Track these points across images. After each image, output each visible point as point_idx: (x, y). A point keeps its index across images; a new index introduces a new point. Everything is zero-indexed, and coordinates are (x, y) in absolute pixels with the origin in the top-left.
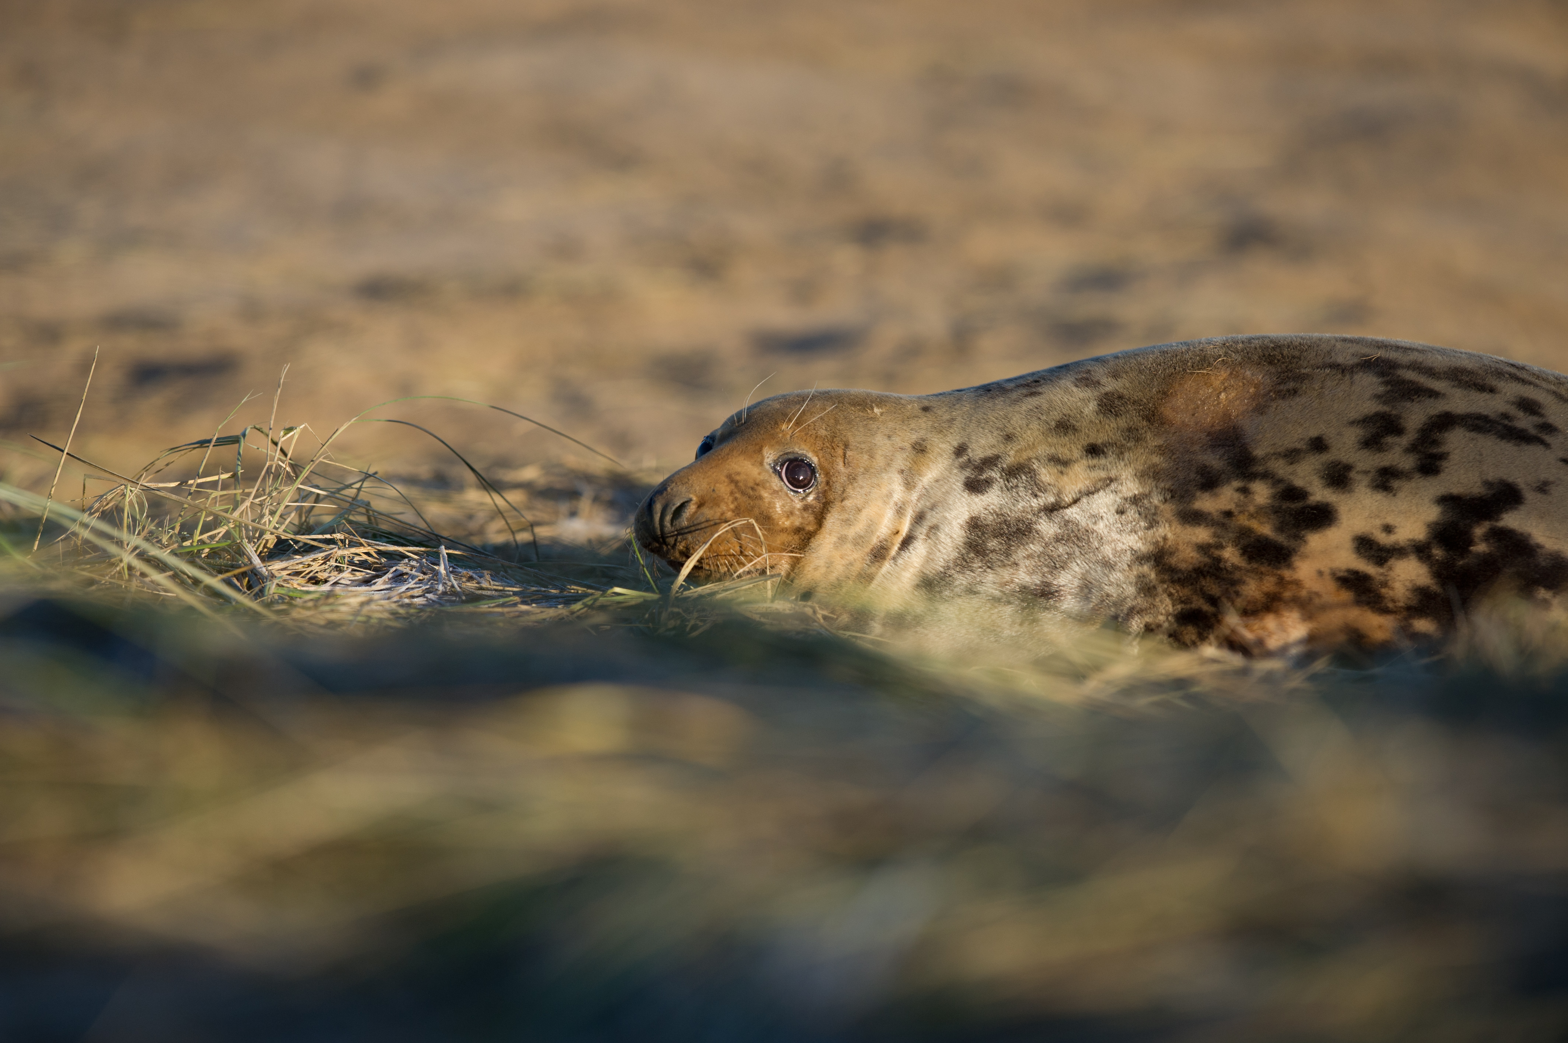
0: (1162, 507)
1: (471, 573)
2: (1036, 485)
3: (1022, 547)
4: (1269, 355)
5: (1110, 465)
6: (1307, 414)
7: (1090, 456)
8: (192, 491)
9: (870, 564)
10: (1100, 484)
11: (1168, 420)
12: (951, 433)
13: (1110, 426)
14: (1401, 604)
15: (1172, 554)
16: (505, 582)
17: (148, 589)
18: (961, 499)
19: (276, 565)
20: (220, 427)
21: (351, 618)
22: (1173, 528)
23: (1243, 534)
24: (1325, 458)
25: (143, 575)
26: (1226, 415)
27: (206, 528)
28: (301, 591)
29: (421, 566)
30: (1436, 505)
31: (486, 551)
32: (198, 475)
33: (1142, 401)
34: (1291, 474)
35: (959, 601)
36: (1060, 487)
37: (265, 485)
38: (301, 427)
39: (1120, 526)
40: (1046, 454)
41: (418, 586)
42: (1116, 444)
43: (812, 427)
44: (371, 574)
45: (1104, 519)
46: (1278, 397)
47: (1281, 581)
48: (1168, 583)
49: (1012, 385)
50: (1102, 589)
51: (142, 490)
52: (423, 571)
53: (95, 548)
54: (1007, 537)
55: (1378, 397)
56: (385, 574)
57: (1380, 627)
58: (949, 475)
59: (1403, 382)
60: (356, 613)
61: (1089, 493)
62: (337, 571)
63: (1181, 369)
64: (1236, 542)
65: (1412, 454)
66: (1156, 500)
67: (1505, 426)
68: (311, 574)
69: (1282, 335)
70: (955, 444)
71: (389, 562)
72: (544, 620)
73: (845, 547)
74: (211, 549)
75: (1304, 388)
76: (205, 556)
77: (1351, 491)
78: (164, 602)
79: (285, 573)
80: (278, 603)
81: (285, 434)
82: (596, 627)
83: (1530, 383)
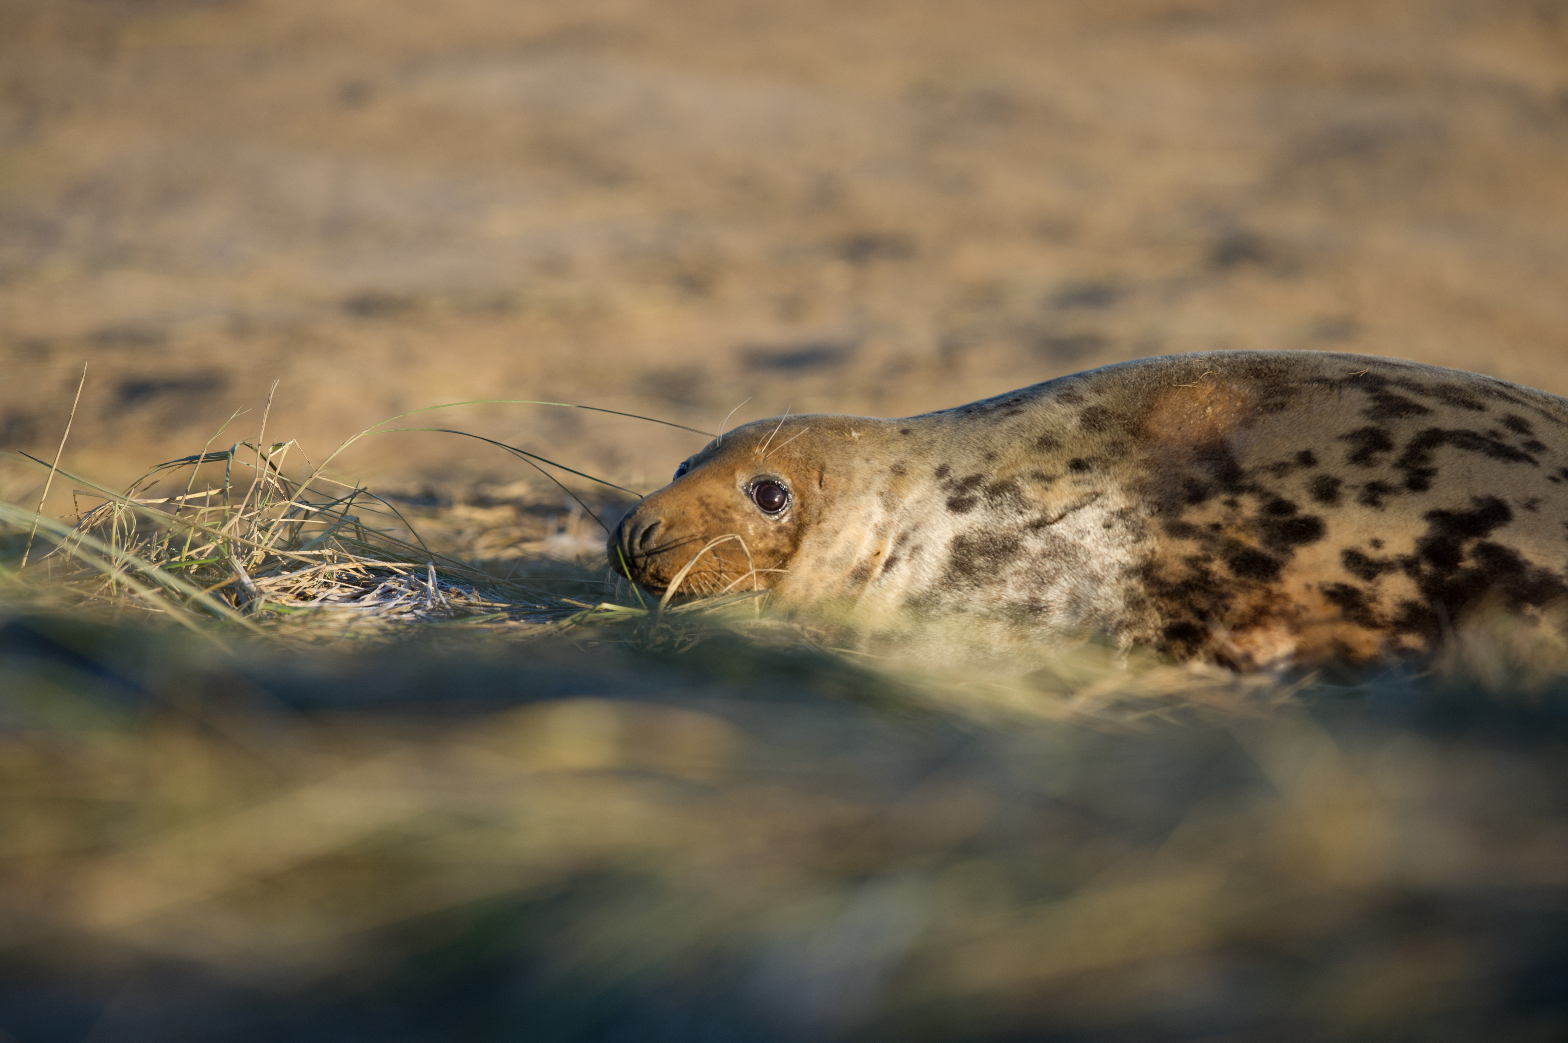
0: (1149, 520)
1: (459, 590)
2: (1021, 502)
3: (1009, 564)
4: (1256, 369)
5: (1096, 479)
6: (1295, 428)
7: (1074, 471)
8: (180, 507)
9: (851, 586)
10: (1086, 499)
11: (1153, 434)
12: (932, 455)
13: (1094, 440)
14: (1389, 619)
15: (1160, 567)
16: (494, 598)
17: (136, 605)
18: (944, 519)
19: (265, 582)
20: (208, 443)
21: (339, 634)
22: (1161, 541)
23: (1231, 547)
24: (1314, 472)
25: (131, 591)
26: (1213, 429)
27: (193, 546)
28: (289, 607)
29: (410, 582)
30: (1425, 520)
31: (474, 567)
32: (186, 491)
33: (1126, 415)
34: (1279, 487)
35: (947, 620)
36: (1045, 503)
37: (254, 501)
38: (290, 443)
39: (1108, 540)
40: (1029, 471)
41: (406, 602)
42: (1100, 458)
43: (786, 450)
44: (359, 590)
45: (1091, 533)
46: (1265, 411)
47: (1269, 595)
48: (1156, 596)
49: (992, 405)
50: (1090, 604)
51: (131, 506)
52: (411, 587)
53: (83, 564)
54: (994, 555)
55: (1366, 412)
56: (373, 590)
57: (1368, 641)
58: (931, 495)
59: (1391, 398)
60: (345, 629)
61: (1075, 508)
62: (325, 587)
63: (1166, 383)
64: (1224, 555)
65: (1400, 470)
66: (1143, 513)
67: (1494, 444)
68: (300, 590)
69: (1269, 350)
70: (937, 465)
71: (378, 578)
72: (533, 636)
73: (824, 569)
74: (200, 565)
75: (1292, 402)
76: (194, 573)
77: (1339, 505)
78: (152, 619)
79: (273, 589)
80: (266, 619)
81: (274, 450)
82: (584, 643)
83: (1519, 402)
